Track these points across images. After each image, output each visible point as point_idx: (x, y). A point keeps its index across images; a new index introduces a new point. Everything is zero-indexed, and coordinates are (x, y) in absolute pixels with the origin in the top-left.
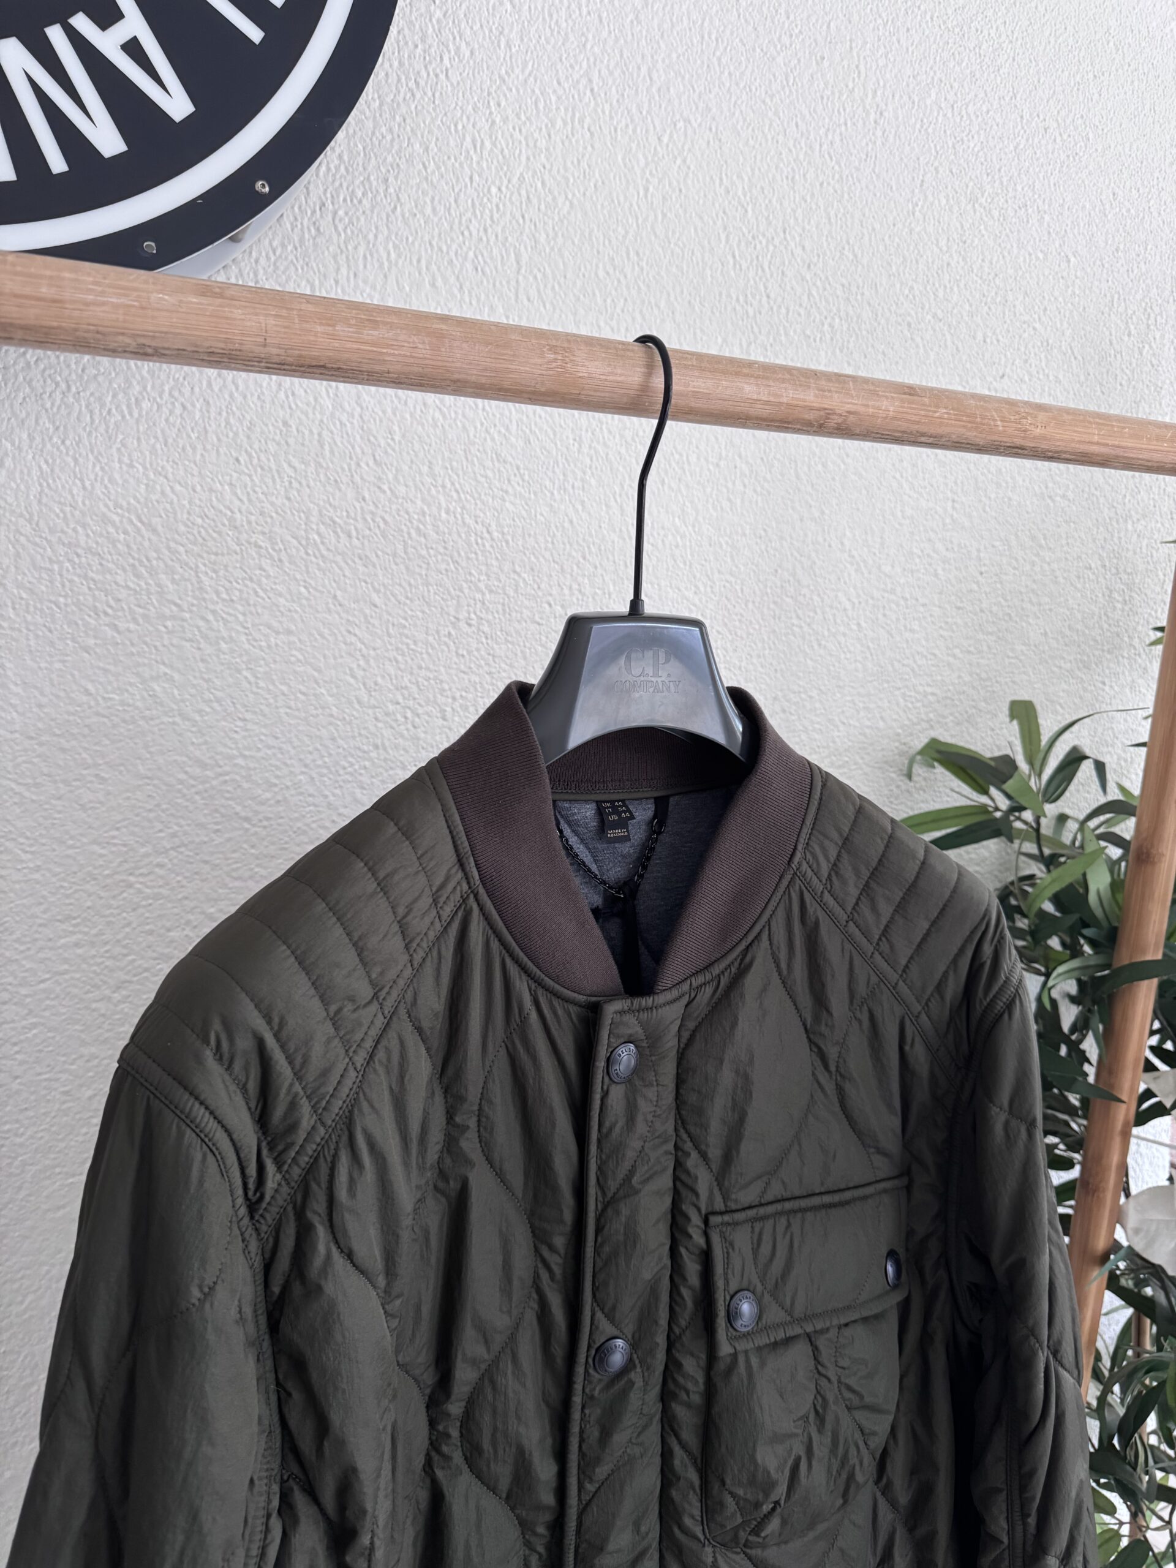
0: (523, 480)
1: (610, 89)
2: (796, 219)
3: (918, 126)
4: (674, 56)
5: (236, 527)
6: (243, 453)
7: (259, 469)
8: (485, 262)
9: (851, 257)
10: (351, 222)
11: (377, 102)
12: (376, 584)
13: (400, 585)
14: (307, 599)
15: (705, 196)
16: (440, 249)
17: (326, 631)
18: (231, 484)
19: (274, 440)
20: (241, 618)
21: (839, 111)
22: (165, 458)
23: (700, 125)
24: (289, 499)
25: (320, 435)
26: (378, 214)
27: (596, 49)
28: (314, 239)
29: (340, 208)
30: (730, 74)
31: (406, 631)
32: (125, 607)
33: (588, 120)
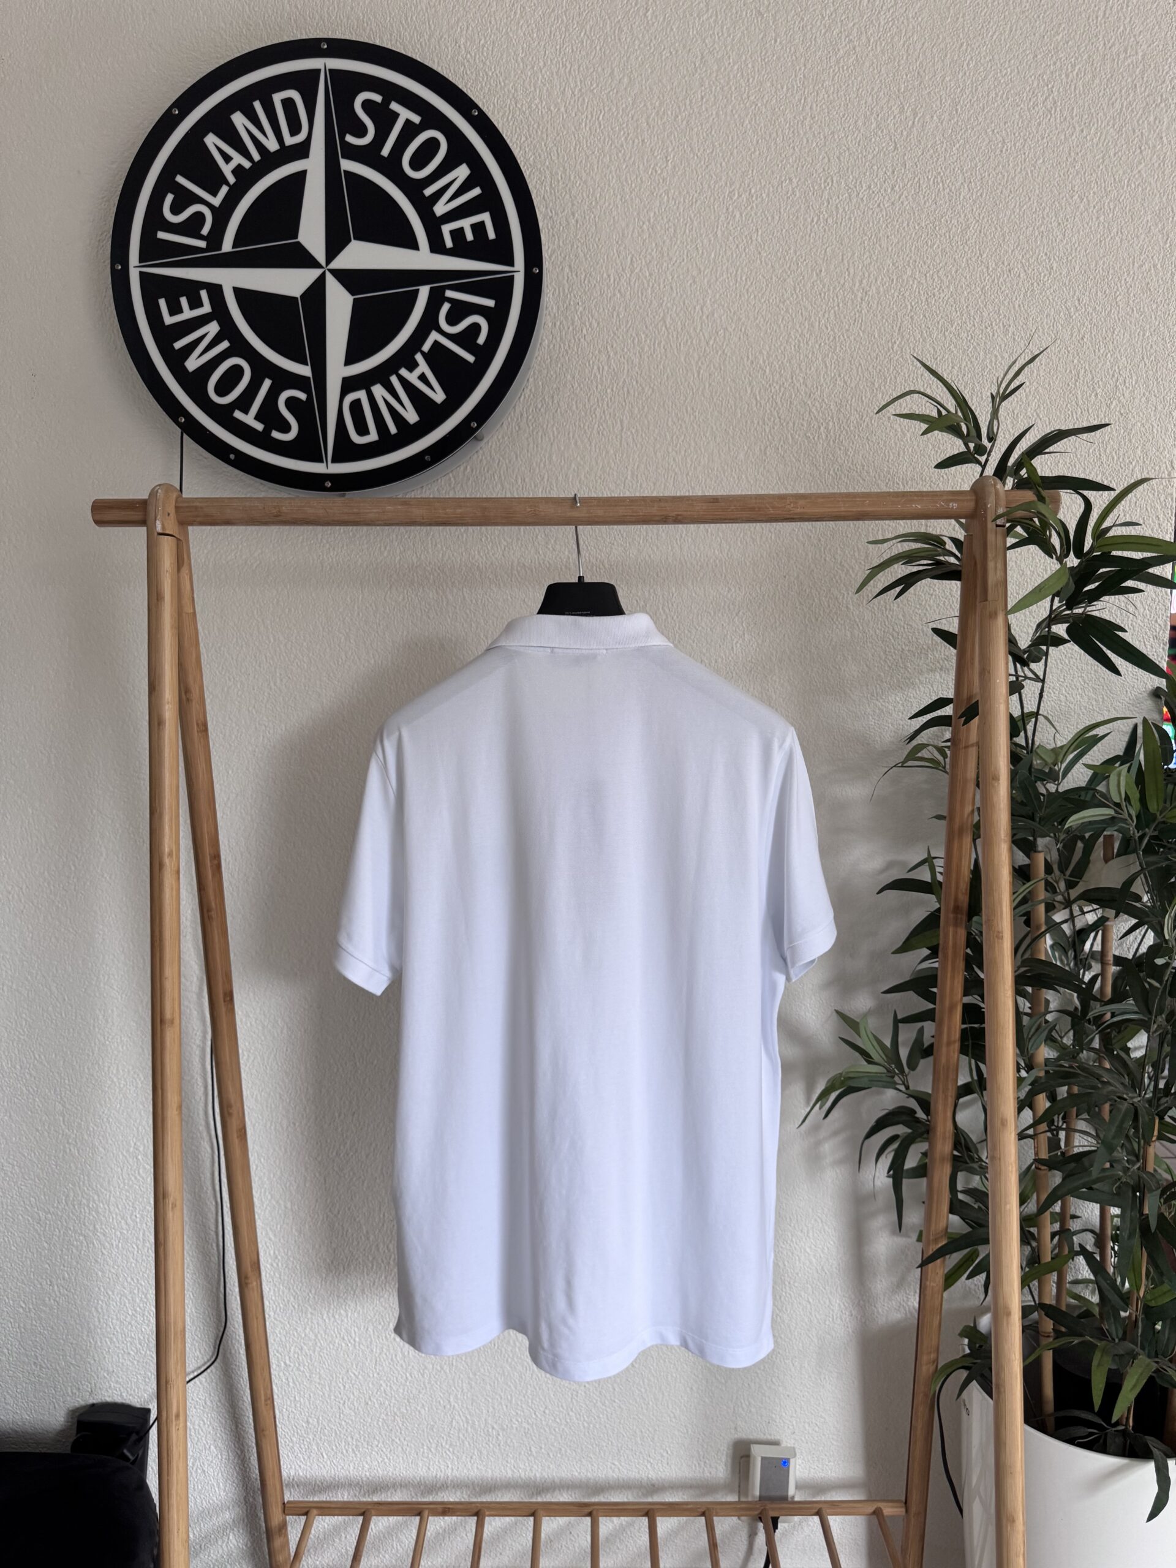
2: (801, 369)
4: (718, 296)
15: (737, 368)
21: (834, 301)
23: (734, 330)
27: (669, 305)
30: (755, 297)
33: (663, 343)
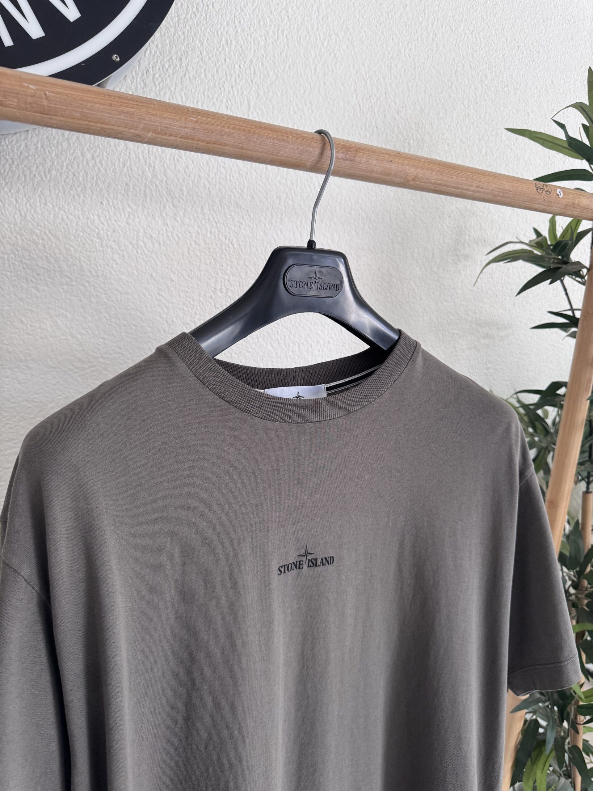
0: (250, 218)
1: (298, 16)
2: (392, 88)
3: (454, 43)
5: (100, 238)
6: (105, 199)
7: (113, 208)
8: (232, 104)
9: (419, 108)
10: (162, 81)
11: (177, 18)
12: (173, 269)
13: (186, 270)
14: (138, 277)
15: (346, 74)
16: (208, 96)
17: (147, 294)
18: (98, 216)
19: (121, 193)
20: (102, 285)
21: (414, 33)
22: (64, 201)
23: (343, 37)
24: (128, 224)
25: (145, 191)
26: (177, 77)
28: (143, 89)
29: (156, 73)
30: (359, 11)
31: (189, 295)
32: (42, 278)
33: (286, 32)
